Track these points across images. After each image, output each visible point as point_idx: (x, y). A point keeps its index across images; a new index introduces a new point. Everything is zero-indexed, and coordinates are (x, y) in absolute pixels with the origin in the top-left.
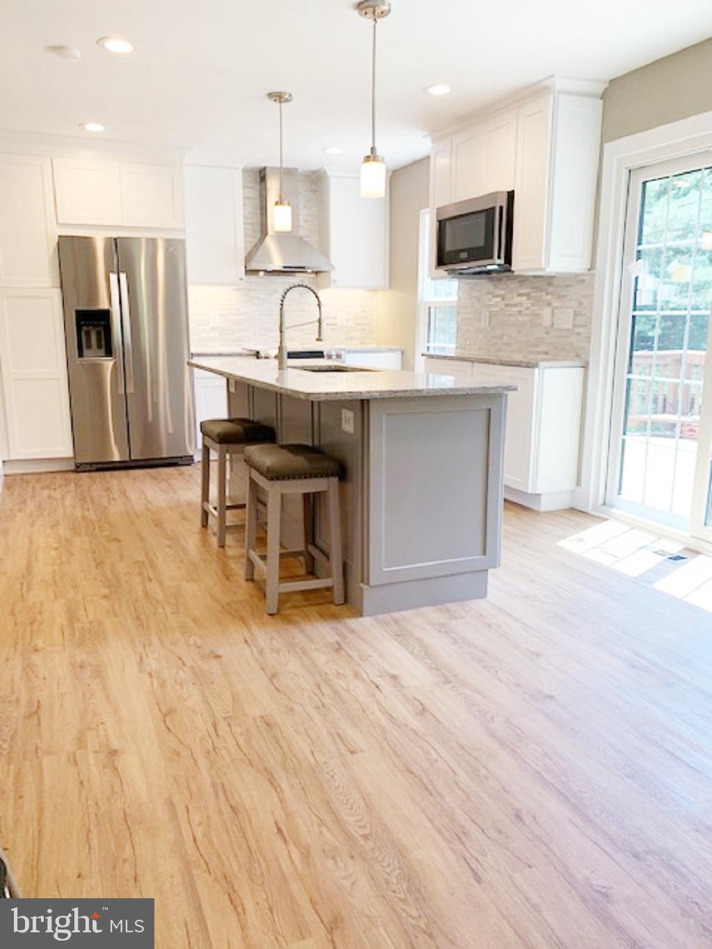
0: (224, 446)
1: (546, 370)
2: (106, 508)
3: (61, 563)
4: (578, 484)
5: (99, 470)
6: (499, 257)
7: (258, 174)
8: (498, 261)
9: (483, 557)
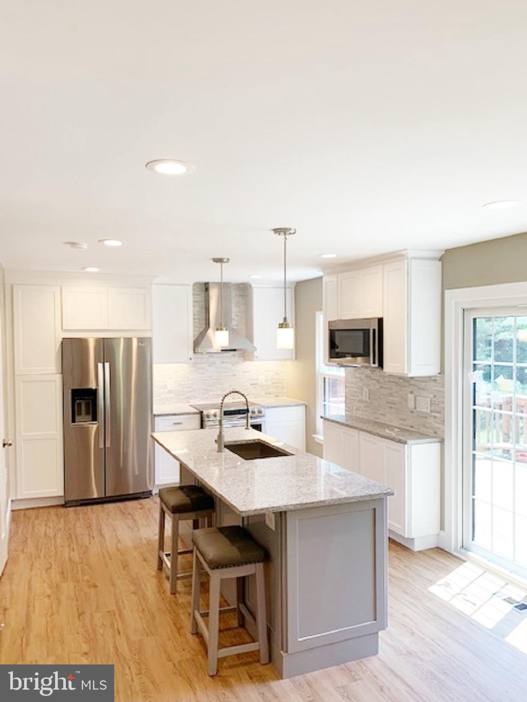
0: (177, 515)
1: (413, 446)
2: (86, 547)
3: (52, 614)
4: (442, 528)
5: (81, 505)
6: (374, 363)
7: (203, 286)
8: (373, 365)
9: (374, 622)
